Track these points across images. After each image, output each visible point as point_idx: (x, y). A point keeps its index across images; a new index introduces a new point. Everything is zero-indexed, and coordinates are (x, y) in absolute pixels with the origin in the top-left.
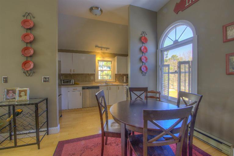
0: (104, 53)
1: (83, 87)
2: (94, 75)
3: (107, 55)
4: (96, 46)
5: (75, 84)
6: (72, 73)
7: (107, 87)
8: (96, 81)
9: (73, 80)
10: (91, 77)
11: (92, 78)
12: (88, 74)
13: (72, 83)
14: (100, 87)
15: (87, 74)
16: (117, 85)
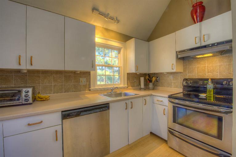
0: (107, 30)
1: (62, 112)
2: (87, 74)
3: (112, 34)
4: (94, 9)
5: (34, 100)
6: (25, 66)
7: (125, 102)
8: (92, 88)
9: (30, 90)
10: (81, 79)
11: (83, 80)
12: (74, 73)
13: (26, 100)
14: (111, 105)
15: (71, 72)
16: (143, 96)
